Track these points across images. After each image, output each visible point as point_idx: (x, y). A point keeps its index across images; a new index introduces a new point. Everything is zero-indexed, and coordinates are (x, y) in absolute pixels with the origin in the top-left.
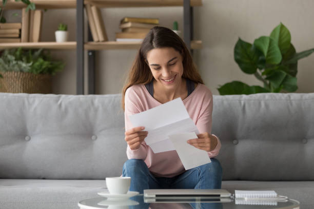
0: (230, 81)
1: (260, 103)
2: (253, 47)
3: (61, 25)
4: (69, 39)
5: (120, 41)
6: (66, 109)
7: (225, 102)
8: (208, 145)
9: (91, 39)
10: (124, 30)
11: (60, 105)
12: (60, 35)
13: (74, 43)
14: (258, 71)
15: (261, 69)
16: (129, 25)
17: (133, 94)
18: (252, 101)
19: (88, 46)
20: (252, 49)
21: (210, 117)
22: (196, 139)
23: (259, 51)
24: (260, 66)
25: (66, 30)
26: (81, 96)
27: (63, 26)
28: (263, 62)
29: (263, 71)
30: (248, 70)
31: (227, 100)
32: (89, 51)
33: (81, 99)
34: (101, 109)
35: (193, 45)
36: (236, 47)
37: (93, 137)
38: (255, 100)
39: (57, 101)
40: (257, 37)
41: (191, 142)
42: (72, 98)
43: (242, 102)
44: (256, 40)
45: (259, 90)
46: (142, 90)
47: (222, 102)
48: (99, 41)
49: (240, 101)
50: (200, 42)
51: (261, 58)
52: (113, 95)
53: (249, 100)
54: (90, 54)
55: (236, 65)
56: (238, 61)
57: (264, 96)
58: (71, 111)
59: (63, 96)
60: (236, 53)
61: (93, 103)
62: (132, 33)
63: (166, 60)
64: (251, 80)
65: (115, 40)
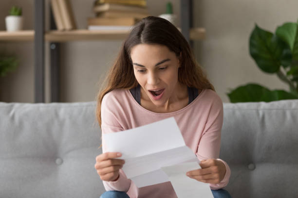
0: (244, 83)
1: (284, 114)
2: (275, 36)
3: (13, 8)
4: (24, 27)
5: (94, 29)
6: (21, 123)
7: (238, 113)
8: (216, 175)
9: (54, 26)
10: (99, 14)
11: (13, 118)
12: (12, 22)
13: (31, 33)
14: (282, 69)
15: (285, 67)
16: (106, 7)
17: (113, 101)
18: (275, 111)
19: (50, 37)
20: (273, 40)
21: (218, 133)
22: (199, 170)
23: (282, 43)
24: (283, 62)
25: (20, 14)
26: (41, 105)
27: (16, 10)
28: (289, 57)
29: (288, 69)
30: (269, 68)
31: (240, 109)
32: (52, 43)
33: (41, 109)
34: (67, 122)
35: (193, 35)
36: (252, 37)
37: (58, 161)
38: (277, 109)
39: (9, 112)
40: (280, 23)
41: (191, 175)
42: (29, 107)
43: (261, 113)
44: (279, 28)
45: (283, 95)
46: (126, 96)
47: (234, 113)
48: (64, 30)
49: (257, 111)
50: (202, 30)
51: (285, 52)
52: (85, 104)
53: (270, 110)
54: (54, 47)
55: (252, 62)
56: (254, 56)
57: (290, 105)
58: (27, 125)
59: (17, 105)
60: (252, 45)
61: (57, 115)
62: (110, 18)
63: (154, 62)
64: (272, 82)
65: (87, 28)
